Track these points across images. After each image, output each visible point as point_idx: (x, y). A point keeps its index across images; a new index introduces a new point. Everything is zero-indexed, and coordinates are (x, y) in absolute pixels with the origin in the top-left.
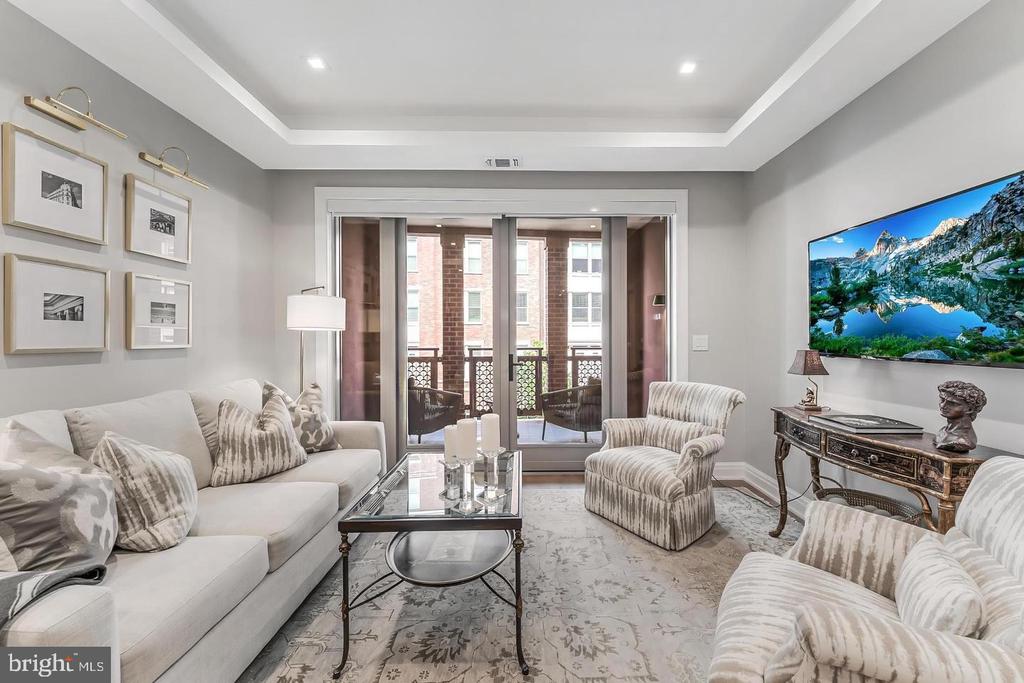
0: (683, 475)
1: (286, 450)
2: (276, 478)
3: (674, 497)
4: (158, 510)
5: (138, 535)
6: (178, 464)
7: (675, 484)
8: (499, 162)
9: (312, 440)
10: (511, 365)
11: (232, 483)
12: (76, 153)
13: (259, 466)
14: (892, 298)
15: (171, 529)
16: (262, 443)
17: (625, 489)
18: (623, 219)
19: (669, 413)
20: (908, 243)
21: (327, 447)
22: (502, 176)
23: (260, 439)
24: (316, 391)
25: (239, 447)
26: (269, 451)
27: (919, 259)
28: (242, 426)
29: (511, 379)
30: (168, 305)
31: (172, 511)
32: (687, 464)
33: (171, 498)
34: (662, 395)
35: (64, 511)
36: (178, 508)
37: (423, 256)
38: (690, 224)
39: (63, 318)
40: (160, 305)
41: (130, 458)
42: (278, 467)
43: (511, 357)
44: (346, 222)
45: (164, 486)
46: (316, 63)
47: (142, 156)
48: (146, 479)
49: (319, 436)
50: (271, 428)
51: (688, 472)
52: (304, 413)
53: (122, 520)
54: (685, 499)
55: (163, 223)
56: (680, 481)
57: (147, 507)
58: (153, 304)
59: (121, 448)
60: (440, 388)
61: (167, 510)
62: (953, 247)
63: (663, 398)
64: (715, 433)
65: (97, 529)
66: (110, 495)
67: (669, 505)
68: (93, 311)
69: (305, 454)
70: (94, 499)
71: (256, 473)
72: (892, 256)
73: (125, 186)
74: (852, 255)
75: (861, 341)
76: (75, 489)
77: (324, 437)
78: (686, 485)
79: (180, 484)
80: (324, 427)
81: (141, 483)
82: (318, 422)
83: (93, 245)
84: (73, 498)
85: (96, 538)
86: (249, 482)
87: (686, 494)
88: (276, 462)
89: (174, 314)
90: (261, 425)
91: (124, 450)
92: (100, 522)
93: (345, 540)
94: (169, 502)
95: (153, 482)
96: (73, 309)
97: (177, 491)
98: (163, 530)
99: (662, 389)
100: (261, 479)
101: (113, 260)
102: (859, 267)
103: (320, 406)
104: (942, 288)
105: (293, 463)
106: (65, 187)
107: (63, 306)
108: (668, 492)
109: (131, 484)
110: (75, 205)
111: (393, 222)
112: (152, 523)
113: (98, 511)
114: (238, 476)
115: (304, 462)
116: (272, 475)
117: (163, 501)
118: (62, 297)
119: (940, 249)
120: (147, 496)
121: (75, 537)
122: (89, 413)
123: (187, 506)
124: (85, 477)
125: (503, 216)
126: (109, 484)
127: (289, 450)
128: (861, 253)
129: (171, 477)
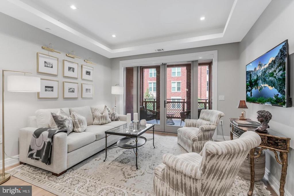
0: (198, 135)
1: (106, 119)
2: (104, 125)
3: (194, 140)
4: (79, 126)
5: (76, 129)
6: (83, 118)
7: (195, 137)
8: (158, 50)
9: (113, 118)
10: (165, 103)
11: (96, 125)
12: (74, 63)
13: (101, 122)
14: (261, 84)
15: (81, 129)
16: (101, 117)
17: (184, 138)
18: (197, 61)
19: (205, 119)
20: (264, 66)
21: (116, 120)
22: (161, 53)
23: (101, 116)
24: (116, 108)
25: (97, 118)
26: (103, 119)
27: (266, 71)
28: (98, 114)
29: (165, 107)
30: (89, 89)
31: (81, 126)
32: (200, 132)
33: (81, 124)
34: (204, 113)
35: (64, 122)
36: (82, 126)
37: (150, 74)
38: (218, 61)
39: (71, 92)
40: (88, 89)
41: (75, 116)
42: (105, 123)
43: (165, 101)
44: (127, 68)
45: (81, 122)
46: (114, 36)
47: (84, 60)
48: (78, 120)
49: (114, 117)
50: (104, 114)
51: (200, 135)
52: (111, 112)
53: (74, 126)
54: (198, 142)
55: (88, 73)
56: (197, 137)
57: (78, 125)
58: (86, 89)
59: (74, 114)
60: (155, 110)
61: (80, 126)
62: (272, 67)
63: (204, 114)
64: (214, 125)
65: (69, 126)
66: (71, 121)
67: (192, 142)
68: (76, 90)
69: (111, 121)
70: (68, 122)
71: (100, 124)
72: (261, 70)
73: (82, 67)
74: (253, 70)
75: (255, 99)
76: (66, 119)
77: (116, 118)
78: (199, 138)
79: (83, 122)
80: (116, 116)
81: (77, 120)
82: (114, 114)
83: (76, 78)
84: (66, 121)
85: (68, 127)
86: (100, 125)
87: (199, 141)
88: (104, 122)
89: (90, 91)
90: (102, 114)
91: (74, 115)
92: (69, 125)
93: (106, 135)
94: (81, 125)
95: (79, 121)
96: (73, 90)
97: (82, 123)
98: (80, 129)
99: (204, 112)
100: (101, 125)
101: (80, 81)
102: (255, 74)
103: (115, 111)
104: (270, 81)
105: (108, 122)
106: (72, 69)
107: (71, 90)
108: (192, 139)
109: (75, 120)
110: (73, 72)
111: (136, 67)
112: (78, 128)
113: (69, 123)
114: (97, 123)
115: (110, 122)
116: (104, 124)
117: (80, 124)
118: (71, 88)
119: (270, 68)
120: (77, 123)
121: (65, 126)
122: (73, 109)
123: (84, 126)
124: (68, 118)
125: (162, 63)
126: (71, 120)
127: (107, 119)
128: (255, 69)
129: (81, 120)
